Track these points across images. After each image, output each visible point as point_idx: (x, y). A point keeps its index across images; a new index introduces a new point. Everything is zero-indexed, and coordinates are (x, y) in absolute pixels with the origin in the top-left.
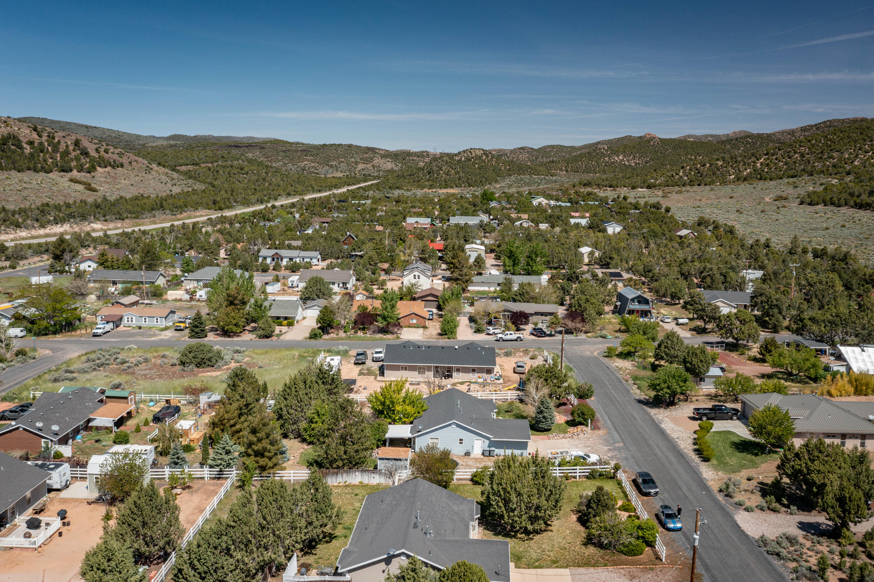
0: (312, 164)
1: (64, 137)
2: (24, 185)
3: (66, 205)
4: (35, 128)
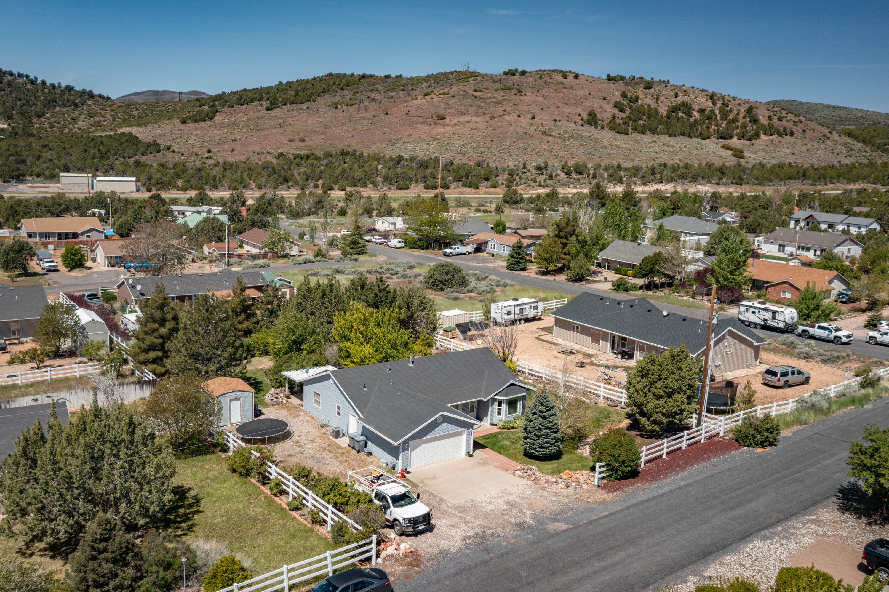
1: (739, 105)
2: (665, 148)
3: (686, 166)
4: (712, 96)
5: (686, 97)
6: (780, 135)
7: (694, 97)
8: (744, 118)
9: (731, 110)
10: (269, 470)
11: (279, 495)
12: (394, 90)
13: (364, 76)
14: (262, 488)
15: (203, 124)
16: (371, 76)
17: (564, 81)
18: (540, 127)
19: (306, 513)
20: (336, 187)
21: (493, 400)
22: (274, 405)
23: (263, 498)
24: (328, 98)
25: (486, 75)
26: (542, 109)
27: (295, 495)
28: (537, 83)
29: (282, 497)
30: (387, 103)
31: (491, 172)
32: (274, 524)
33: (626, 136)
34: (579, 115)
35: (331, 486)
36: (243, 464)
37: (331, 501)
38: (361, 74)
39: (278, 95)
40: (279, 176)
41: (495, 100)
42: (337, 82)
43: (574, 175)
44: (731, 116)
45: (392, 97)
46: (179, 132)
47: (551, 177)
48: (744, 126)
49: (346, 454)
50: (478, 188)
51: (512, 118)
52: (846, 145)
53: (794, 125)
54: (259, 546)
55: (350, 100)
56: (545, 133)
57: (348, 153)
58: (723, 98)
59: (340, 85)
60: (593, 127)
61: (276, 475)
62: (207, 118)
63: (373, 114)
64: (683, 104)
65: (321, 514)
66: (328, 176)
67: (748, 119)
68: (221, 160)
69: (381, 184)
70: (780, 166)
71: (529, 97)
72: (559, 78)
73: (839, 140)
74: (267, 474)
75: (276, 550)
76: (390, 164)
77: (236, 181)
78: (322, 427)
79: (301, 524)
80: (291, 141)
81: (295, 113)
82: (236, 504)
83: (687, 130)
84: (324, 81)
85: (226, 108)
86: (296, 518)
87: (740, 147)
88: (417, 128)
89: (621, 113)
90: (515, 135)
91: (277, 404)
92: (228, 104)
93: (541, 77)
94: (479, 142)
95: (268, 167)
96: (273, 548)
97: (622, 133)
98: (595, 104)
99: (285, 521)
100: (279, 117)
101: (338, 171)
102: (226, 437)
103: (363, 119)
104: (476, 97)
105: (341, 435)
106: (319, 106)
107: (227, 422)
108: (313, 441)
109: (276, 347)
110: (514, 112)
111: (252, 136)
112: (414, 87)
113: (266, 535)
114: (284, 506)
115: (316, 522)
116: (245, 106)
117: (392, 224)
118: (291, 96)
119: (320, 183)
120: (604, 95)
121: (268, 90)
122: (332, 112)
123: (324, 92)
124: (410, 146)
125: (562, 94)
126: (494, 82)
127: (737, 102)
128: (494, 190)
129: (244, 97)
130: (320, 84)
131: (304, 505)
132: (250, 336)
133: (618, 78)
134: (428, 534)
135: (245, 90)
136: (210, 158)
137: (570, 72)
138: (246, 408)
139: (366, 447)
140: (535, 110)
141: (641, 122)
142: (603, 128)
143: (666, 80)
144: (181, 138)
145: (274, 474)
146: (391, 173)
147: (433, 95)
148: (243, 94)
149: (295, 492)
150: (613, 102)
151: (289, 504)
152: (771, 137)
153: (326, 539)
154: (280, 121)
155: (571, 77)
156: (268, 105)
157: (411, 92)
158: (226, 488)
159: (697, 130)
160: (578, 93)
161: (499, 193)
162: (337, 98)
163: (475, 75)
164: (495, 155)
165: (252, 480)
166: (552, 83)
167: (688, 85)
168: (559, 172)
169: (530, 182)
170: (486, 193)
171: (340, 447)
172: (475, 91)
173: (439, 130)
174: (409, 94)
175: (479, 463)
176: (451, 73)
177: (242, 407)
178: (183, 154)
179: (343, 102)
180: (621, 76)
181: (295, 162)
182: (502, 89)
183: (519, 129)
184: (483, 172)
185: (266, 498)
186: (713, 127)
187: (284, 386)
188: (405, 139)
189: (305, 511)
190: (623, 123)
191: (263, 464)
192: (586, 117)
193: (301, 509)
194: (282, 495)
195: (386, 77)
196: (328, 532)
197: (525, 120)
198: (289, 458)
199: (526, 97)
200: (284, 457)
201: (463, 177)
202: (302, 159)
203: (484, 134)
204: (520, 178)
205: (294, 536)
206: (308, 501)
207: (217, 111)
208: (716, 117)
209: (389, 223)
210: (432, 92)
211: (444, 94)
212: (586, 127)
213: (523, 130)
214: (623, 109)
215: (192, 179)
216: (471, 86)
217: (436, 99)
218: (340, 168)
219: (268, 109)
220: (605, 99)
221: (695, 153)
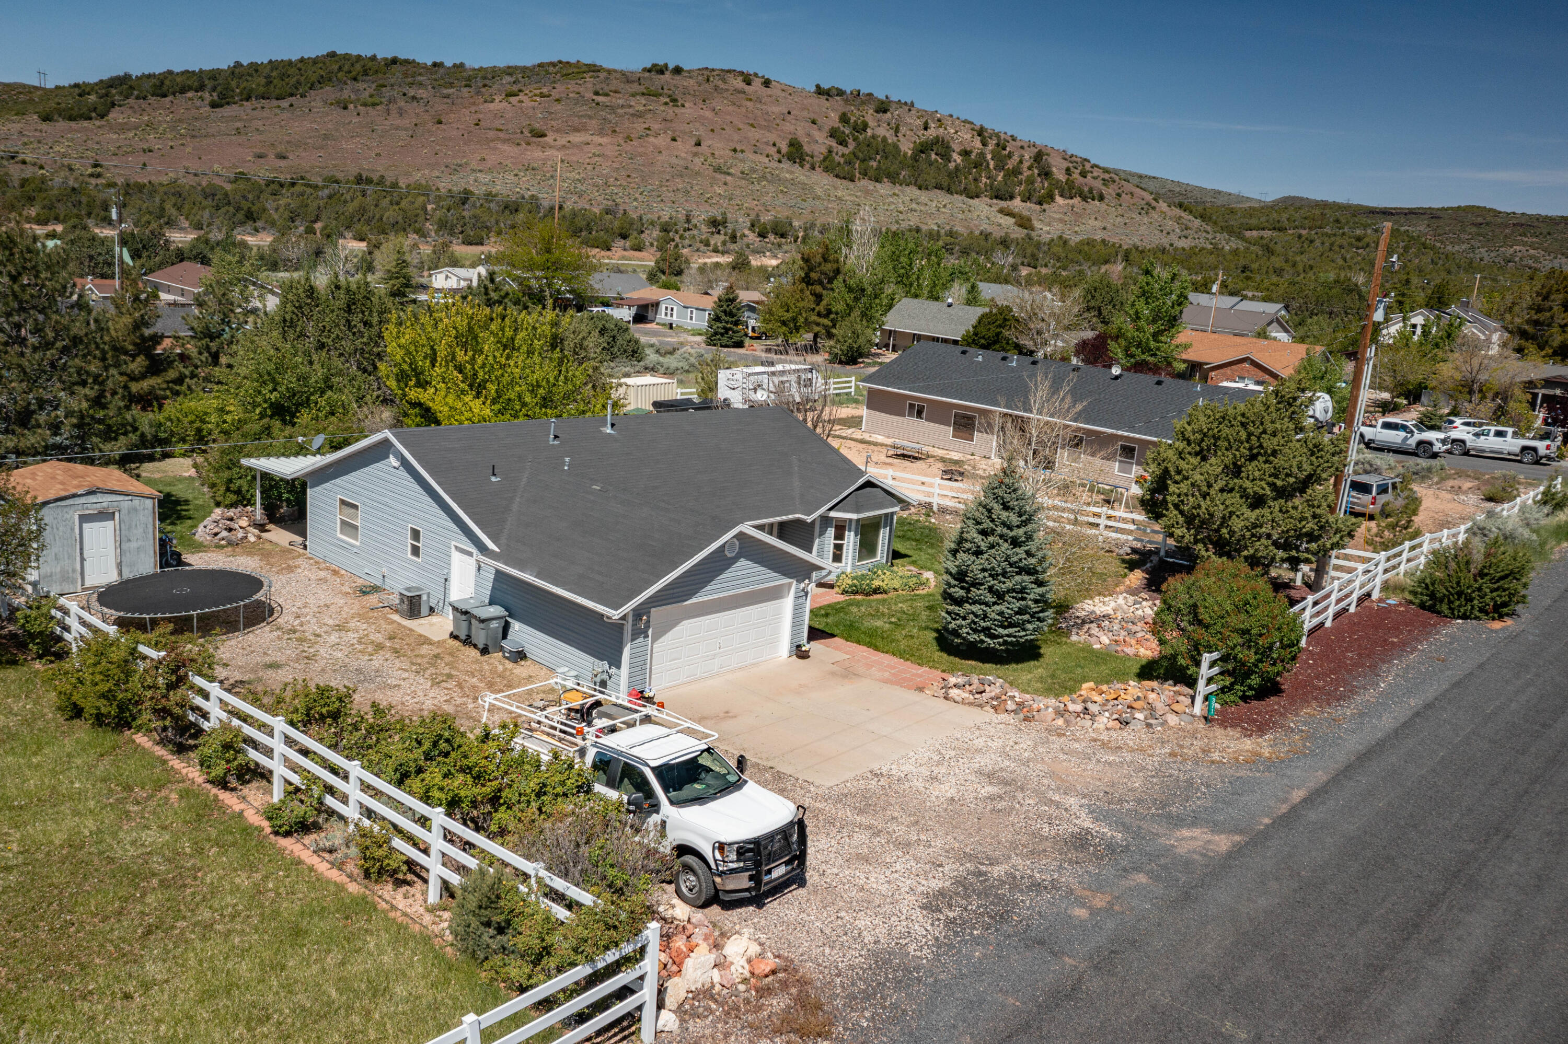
0: (1532, 252)
1: (1022, 147)
2: (914, 206)
3: (951, 234)
4: (981, 132)
5: (941, 130)
6: (1084, 199)
7: (952, 131)
8: (1030, 168)
9: (1010, 155)
10: (199, 701)
11: (233, 783)
12: (451, 85)
13: (394, 61)
14: (175, 762)
15: (85, 124)
16: (407, 62)
17: (747, 88)
18: (710, 160)
19: (338, 841)
20: (349, 235)
21: (826, 521)
22: (223, 547)
23: (174, 796)
24: (329, 92)
25: (615, 71)
26: (712, 130)
27: (296, 779)
28: (701, 89)
29: (246, 790)
30: (439, 106)
31: (632, 224)
32: (214, 890)
33: (850, 183)
34: (774, 145)
35: (427, 745)
36: (104, 687)
37: (436, 794)
38: (389, 56)
39: (234, 84)
40: (238, 209)
41: (631, 111)
42: (346, 68)
43: (771, 237)
44: (1010, 165)
45: (448, 96)
46: (37, 134)
47: (734, 238)
48: (1030, 180)
49: (448, 659)
50: (609, 250)
51: (662, 141)
52: (1178, 220)
53: (1104, 184)
54: (146, 986)
55: (371, 96)
56: (718, 170)
57: (369, 181)
58: (997, 135)
59: (350, 72)
60: (797, 165)
61: (224, 716)
62: (94, 115)
63: (414, 121)
64: (937, 141)
65: (398, 843)
66: (333, 215)
67: (1036, 171)
68: (120, 181)
69: (433, 234)
70: (1090, 243)
71: (690, 110)
72: (739, 83)
73: (1169, 213)
74: (192, 717)
75: (223, 1002)
76: (448, 202)
77: (150, 213)
78: (364, 593)
79: (320, 882)
80: (260, 156)
81: (266, 113)
82: (70, 822)
83: (945, 181)
84: (320, 65)
85: (131, 101)
86: (299, 862)
87: (1026, 213)
88: (496, 149)
89: (840, 147)
90: (669, 169)
91: (230, 543)
92: (136, 93)
93: (708, 80)
94: (607, 177)
95: (214, 195)
96: (207, 995)
97: (844, 178)
98: (801, 130)
99: (258, 876)
100: (237, 118)
101: (351, 207)
102: (59, 615)
103: (397, 129)
104: (598, 104)
105: (425, 610)
106: (313, 104)
107: (74, 581)
108: (340, 628)
109: (229, 418)
110: (665, 132)
111: (183, 145)
112: (487, 82)
113: (182, 939)
114: (254, 818)
115: (380, 873)
116: (170, 98)
117: (465, 280)
118: (258, 85)
119: (318, 226)
120: (812, 116)
121: (214, 75)
122: (337, 113)
123: (321, 81)
124: (484, 178)
125: (744, 110)
126: (628, 81)
127: (1019, 144)
128: (637, 254)
129: (167, 82)
130: (314, 69)
131: (331, 813)
132: (161, 407)
133: (834, 92)
134: (797, 894)
135: (170, 72)
136: (99, 176)
137: (756, 75)
138: (134, 545)
139: (505, 636)
140: (701, 132)
141: (874, 164)
142: (813, 169)
143: (909, 102)
144: (39, 142)
145: (216, 713)
146: (451, 216)
147: (521, 97)
148: (166, 78)
149: (295, 768)
150: (827, 128)
151: (272, 814)
152: (1071, 202)
153: (426, 939)
154: (239, 124)
155: (757, 83)
156: (216, 98)
157: (483, 90)
158: (38, 766)
159: (960, 182)
160: (770, 109)
161: (648, 260)
162: (346, 93)
163: (594, 69)
164: (635, 199)
165: (141, 739)
166: (727, 90)
167: (943, 111)
168: (747, 232)
169: (698, 245)
170: (623, 258)
171: (425, 641)
172: (597, 93)
173: (535, 154)
174: (478, 93)
175: (833, 674)
176: (553, 64)
177: (121, 541)
178: (41, 167)
179: (358, 100)
180: (837, 89)
181: (269, 190)
182: (643, 94)
183: (674, 161)
184: (617, 224)
185: (185, 794)
186: (984, 180)
187: (250, 502)
188: (474, 165)
189: (335, 835)
190: (846, 162)
191: (178, 682)
192: (785, 149)
193: (316, 827)
194: (246, 783)
195: (435, 65)
196: (431, 910)
197: (684, 147)
198: (270, 672)
199: (683, 110)
200: (252, 670)
201: (581, 231)
202: (282, 185)
203: (615, 165)
204: (681, 237)
205: (298, 933)
206: (345, 800)
207: (113, 105)
208: (988, 164)
209: (459, 279)
210: (520, 91)
211: (542, 95)
212: (786, 165)
213: (681, 163)
214: (844, 140)
215: (59, 205)
216: (589, 86)
217: (527, 103)
218: (356, 203)
219: (214, 105)
220: (814, 122)
221: (960, 216)
